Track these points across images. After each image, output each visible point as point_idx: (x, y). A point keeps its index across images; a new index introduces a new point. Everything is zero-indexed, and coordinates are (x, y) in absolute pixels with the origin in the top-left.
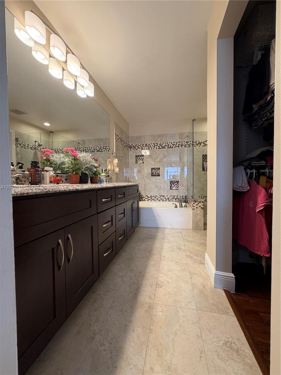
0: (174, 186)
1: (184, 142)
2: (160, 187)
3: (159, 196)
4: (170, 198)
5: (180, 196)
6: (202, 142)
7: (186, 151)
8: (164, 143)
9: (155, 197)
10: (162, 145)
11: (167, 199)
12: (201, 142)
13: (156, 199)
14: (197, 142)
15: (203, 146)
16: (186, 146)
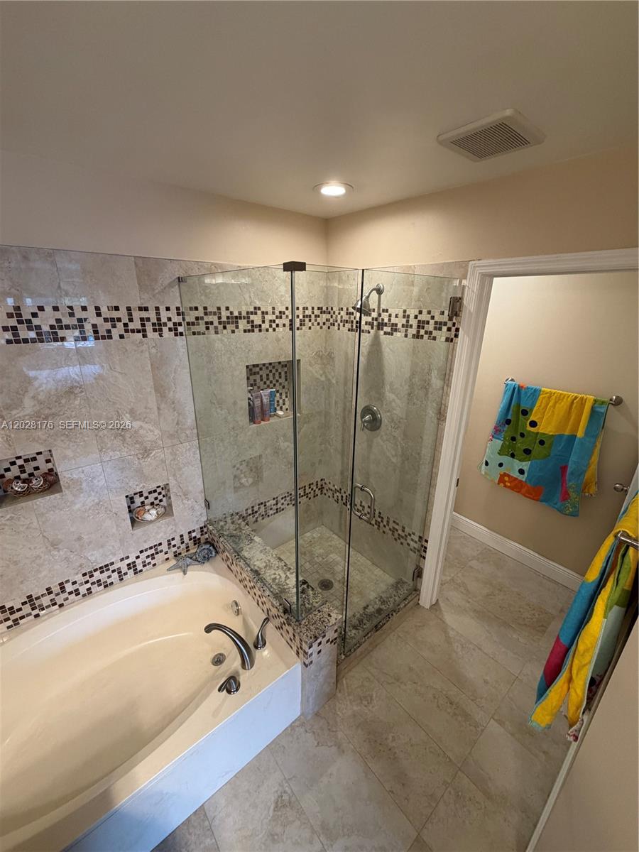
0: (142, 499)
1: (168, 309)
2: (80, 539)
3: (79, 578)
4: (139, 562)
5: (182, 536)
6: (240, 313)
7: (183, 351)
8: (48, 309)
9: (56, 589)
10: (35, 322)
11: (124, 569)
12: (236, 314)
13: (66, 595)
14: (224, 314)
15: (245, 331)
16: (180, 329)
